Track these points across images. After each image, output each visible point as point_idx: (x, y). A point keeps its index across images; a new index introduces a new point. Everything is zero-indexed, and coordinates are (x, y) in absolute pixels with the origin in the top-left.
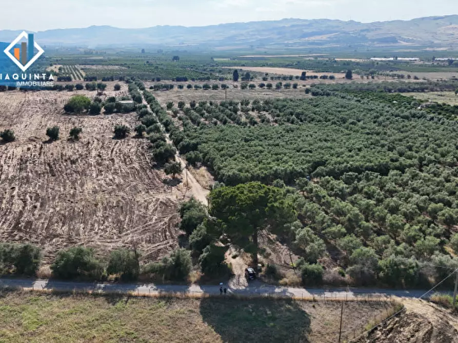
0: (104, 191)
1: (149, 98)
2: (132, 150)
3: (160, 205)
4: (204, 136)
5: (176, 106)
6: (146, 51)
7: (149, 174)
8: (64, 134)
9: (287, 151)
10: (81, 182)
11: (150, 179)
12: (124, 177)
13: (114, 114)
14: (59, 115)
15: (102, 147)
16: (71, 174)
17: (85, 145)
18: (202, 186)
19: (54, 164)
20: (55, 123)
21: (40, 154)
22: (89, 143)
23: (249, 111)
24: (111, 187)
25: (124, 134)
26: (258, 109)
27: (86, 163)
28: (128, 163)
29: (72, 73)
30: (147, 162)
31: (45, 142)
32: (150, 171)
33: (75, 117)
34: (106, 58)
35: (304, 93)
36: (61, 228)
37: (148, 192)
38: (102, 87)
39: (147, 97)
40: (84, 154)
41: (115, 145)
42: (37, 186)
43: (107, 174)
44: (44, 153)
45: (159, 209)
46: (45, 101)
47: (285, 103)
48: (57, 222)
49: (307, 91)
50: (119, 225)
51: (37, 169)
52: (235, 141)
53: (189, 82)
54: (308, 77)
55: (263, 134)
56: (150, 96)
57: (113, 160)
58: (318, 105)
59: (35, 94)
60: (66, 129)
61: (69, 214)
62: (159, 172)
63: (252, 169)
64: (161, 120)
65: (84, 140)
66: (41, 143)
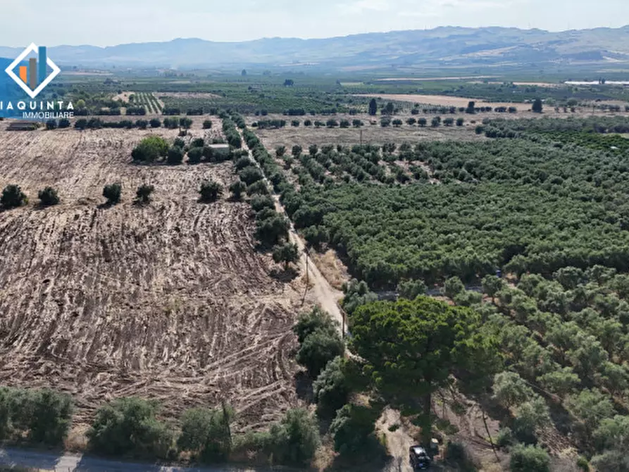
0: (180, 289)
1: (250, 141)
2: (225, 221)
3: (265, 315)
4: (331, 200)
5: (289, 153)
6: (248, 73)
7: (250, 259)
8: (128, 194)
9: (460, 227)
10: (147, 273)
11: (250, 269)
12: (213, 265)
13: (202, 164)
14: (124, 165)
15: (182, 216)
16: (135, 259)
17: (158, 211)
18: (330, 283)
19: (111, 242)
20: (118, 177)
21: (91, 226)
22: (163, 208)
23: (395, 160)
24: (192, 282)
25: (214, 195)
26: (409, 157)
27: (158, 241)
28: (219, 242)
29: (147, 104)
30: (247, 240)
31: (101, 207)
32: (252, 255)
33: (147, 167)
34: (194, 82)
35: (474, 133)
36: (111, 355)
37: (247, 292)
38: (187, 124)
39: (248, 139)
40: (155, 225)
41: (201, 212)
42: (83, 278)
43: (187, 260)
44: (98, 223)
45: (264, 322)
46: (106, 144)
47: (449, 149)
48: (106, 343)
49: (479, 130)
50: (201, 350)
51: (85, 249)
52: (379, 209)
53: (307, 117)
54: (478, 109)
55: (420, 197)
56: (252, 138)
57: (196, 237)
58: (498, 152)
59: (94, 132)
60: (132, 186)
61: (126, 328)
62: (264, 258)
63: (408, 259)
64: (268, 174)
65: (157, 204)
66: (95, 207)
